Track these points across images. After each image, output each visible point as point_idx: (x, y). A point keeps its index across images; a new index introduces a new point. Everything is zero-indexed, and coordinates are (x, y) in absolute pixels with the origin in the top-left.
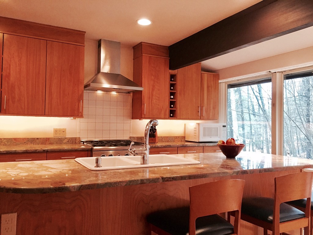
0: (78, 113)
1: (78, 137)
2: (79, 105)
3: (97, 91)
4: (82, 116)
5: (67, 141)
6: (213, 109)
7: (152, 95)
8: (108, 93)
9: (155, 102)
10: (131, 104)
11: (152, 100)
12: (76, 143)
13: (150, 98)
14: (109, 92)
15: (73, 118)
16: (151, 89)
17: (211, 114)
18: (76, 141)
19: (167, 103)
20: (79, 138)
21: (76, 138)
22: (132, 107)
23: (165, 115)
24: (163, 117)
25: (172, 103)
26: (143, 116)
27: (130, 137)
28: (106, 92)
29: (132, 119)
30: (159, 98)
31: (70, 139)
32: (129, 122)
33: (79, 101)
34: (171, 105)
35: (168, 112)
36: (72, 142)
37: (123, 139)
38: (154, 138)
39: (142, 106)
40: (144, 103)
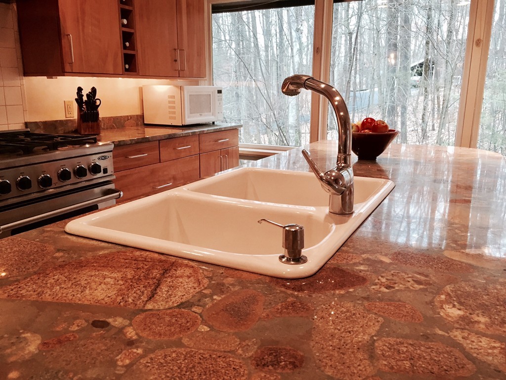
6: (198, 55)
7: (83, 12)
9: (90, 31)
10: (17, 34)
11: (83, 26)
13: (78, 19)
17: (195, 67)
19: (117, 38)
23: (115, 66)
24: (111, 71)
25: (127, 37)
26: (68, 68)
27: (26, 124)
29: (24, 76)
30: (98, 21)
32: (17, 82)
34: (124, 42)
35: (120, 60)
37: (7, 130)
38: (95, 123)
39: (64, 41)
40: (66, 34)
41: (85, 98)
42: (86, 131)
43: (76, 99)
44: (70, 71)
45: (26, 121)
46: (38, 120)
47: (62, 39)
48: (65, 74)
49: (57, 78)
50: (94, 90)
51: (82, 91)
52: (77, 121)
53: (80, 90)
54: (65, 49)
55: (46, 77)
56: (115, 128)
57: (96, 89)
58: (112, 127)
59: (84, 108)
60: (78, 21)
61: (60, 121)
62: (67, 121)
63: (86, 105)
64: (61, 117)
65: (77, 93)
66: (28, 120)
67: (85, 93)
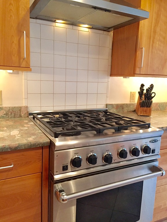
0: (20, 59)
1: (24, 105)
2: (21, 42)
3: (55, 21)
4: (28, 68)
5: (5, 113)
7: (155, 32)
8: (75, 27)
9: (157, 45)
10: (111, 51)
11: (153, 42)
12: (20, 116)
14: (75, 25)
15: (11, 71)
16: (153, 20)
18: (20, 112)
20: (27, 107)
21: (20, 109)
22: (112, 56)
26: (137, 71)
27: (107, 105)
28: (71, 27)
29: (110, 76)
30: (164, 38)
31: (9, 110)
32: (106, 80)
33: (20, 33)
36: (15, 116)
37: (96, 108)
38: (149, 108)
39: (138, 53)
40: (141, 47)
41: (145, 92)
42: (141, 113)
43: (139, 92)
44: (139, 73)
45: (107, 103)
46: (113, 103)
47: (138, 50)
48: (135, 75)
49: (129, 78)
50: (152, 86)
51: (144, 87)
52: (136, 104)
53: (142, 86)
54: (138, 58)
55: (122, 77)
56: (159, 110)
57: (153, 86)
58: (157, 109)
59: (143, 98)
60: (150, 38)
61: (126, 104)
62: (130, 105)
63: (145, 96)
64: (127, 102)
65: (141, 88)
66: (108, 103)
67: (145, 88)
